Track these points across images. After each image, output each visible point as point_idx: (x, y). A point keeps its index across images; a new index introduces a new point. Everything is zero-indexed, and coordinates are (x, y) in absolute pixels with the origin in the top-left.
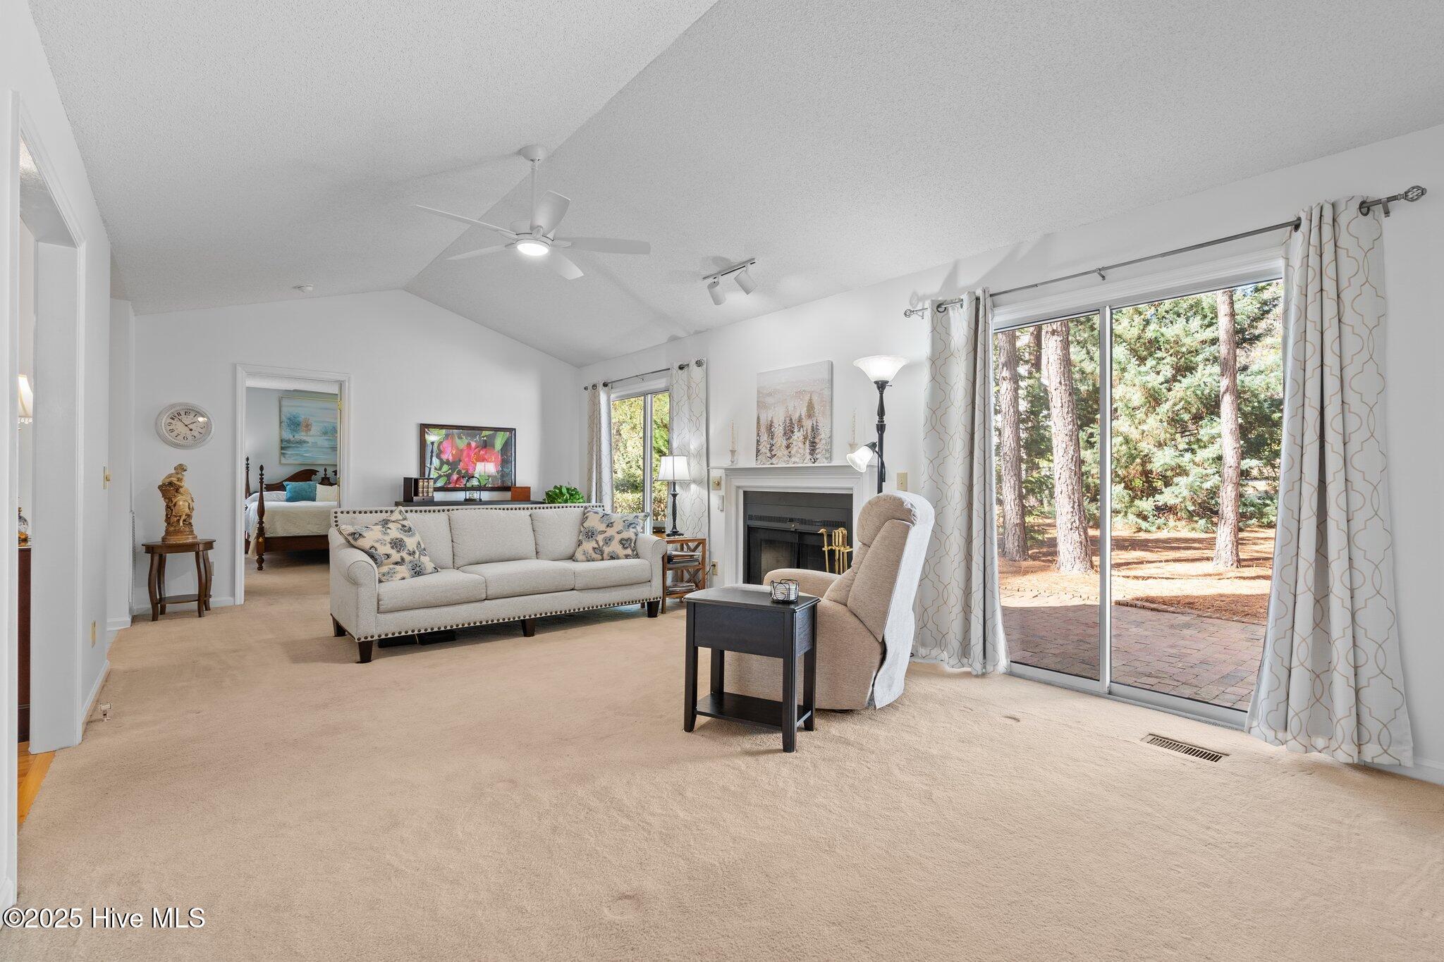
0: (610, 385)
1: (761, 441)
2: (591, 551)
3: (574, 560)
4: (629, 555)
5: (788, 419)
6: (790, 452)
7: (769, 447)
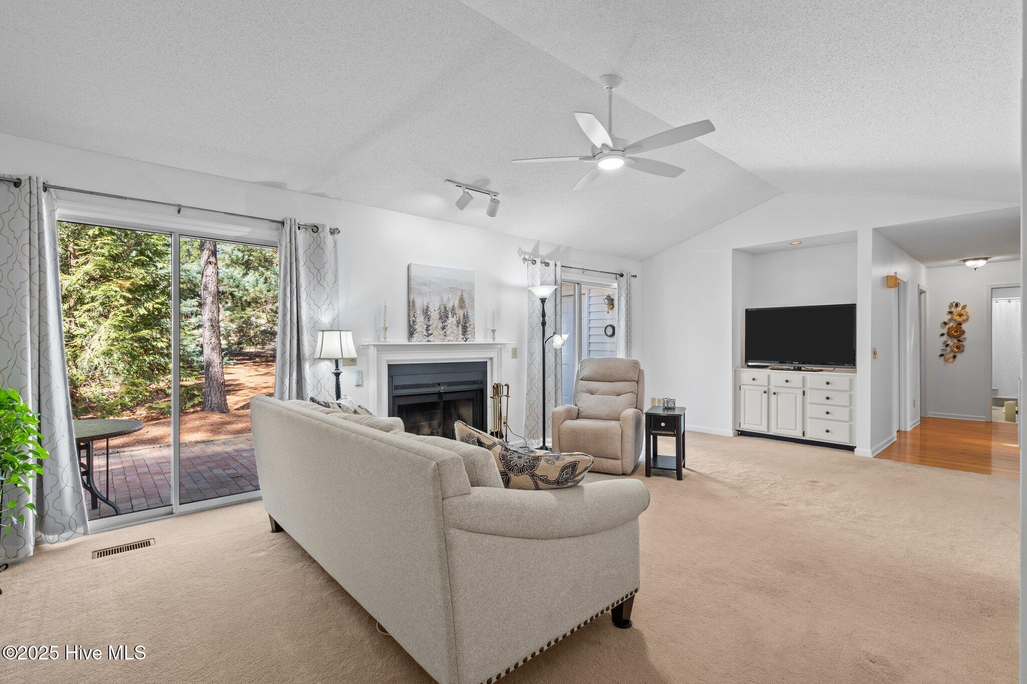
0: (54, 191)
5: (442, 308)
6: (445, 332)
7: (425, 327)
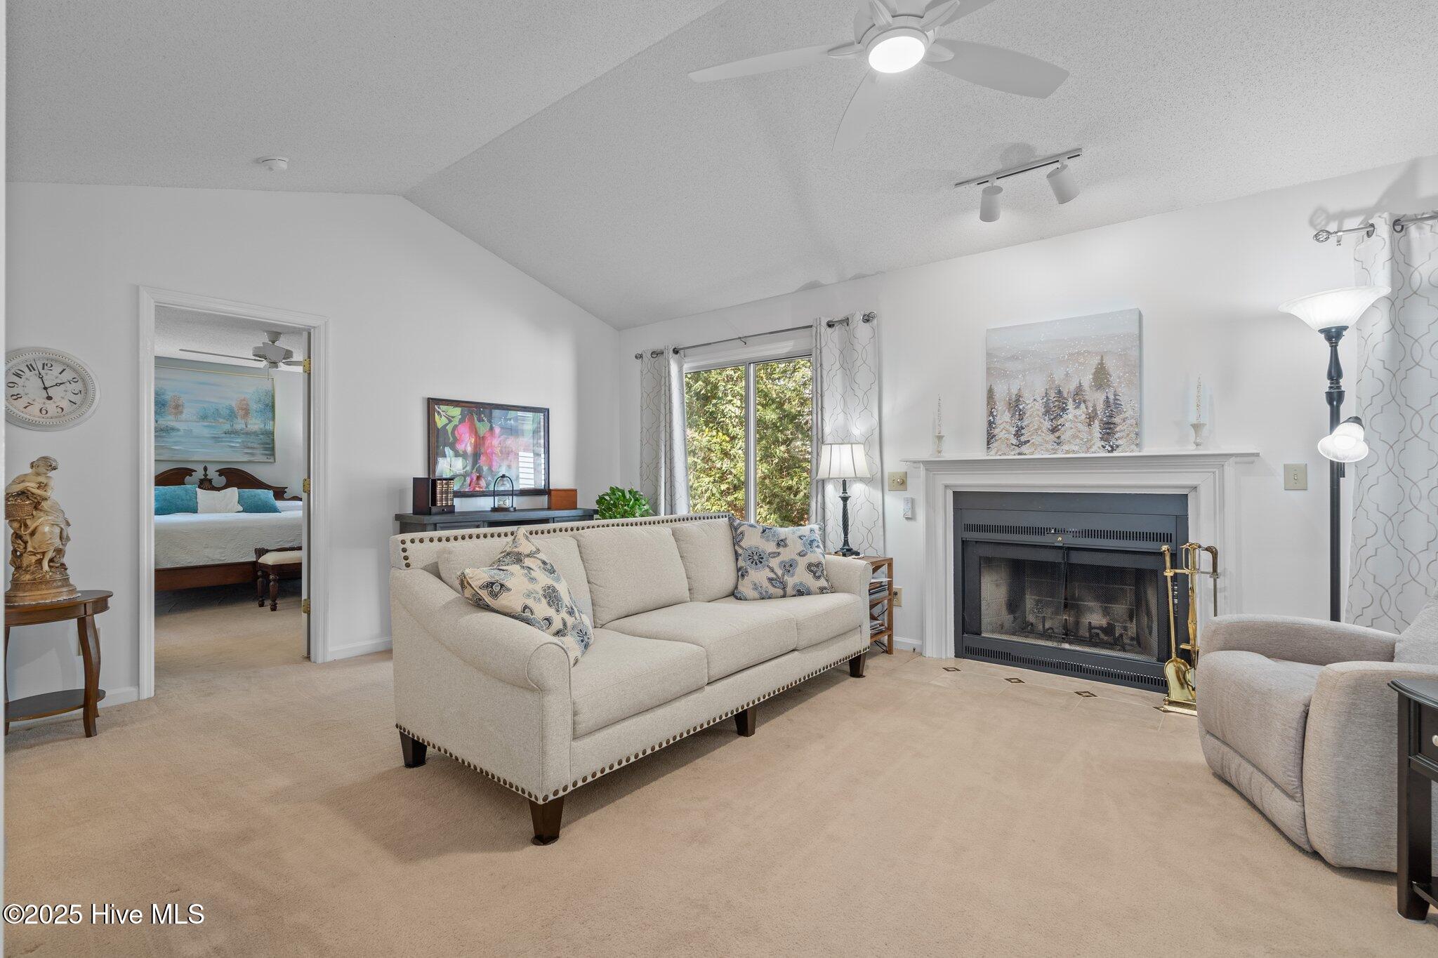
0: (682, 352)
1: (998, 421)
2: (766, 584)
3: (736, 598)
4: (825, 588)
5: (1052, 394)
6: (1059, 438)
7: (1013, 430)
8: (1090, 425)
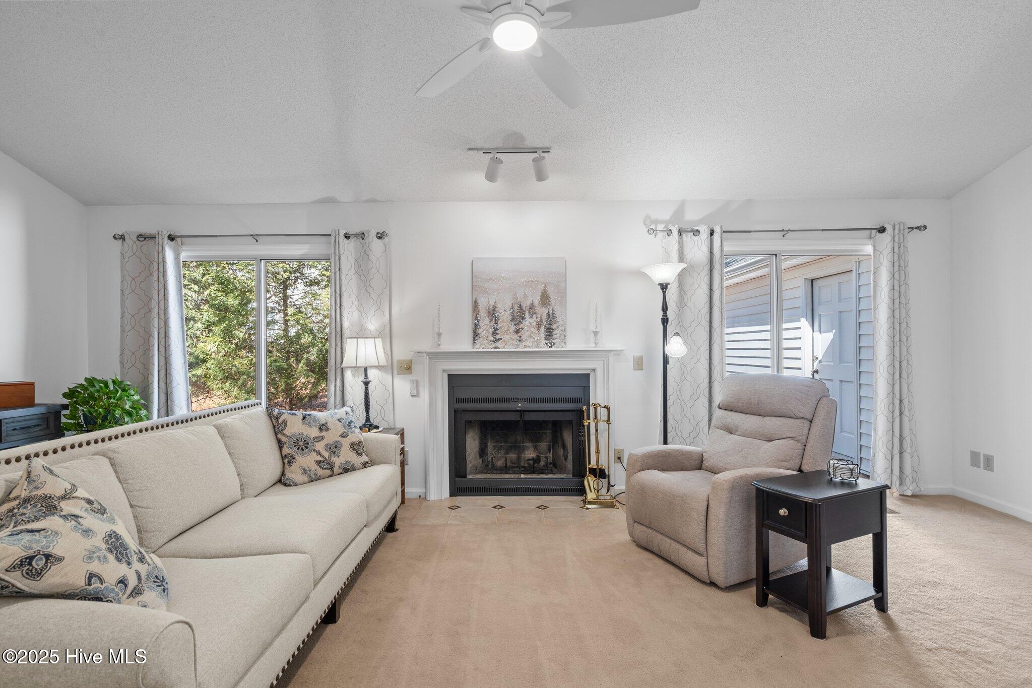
0: (179, 240)
1: (481, 324)
2: (314, 467)
3: (286, 485)
4: (367, 463)
5: (516, 307)
6: (520, 337)
7: (491, 331)
8: (539, 329)
